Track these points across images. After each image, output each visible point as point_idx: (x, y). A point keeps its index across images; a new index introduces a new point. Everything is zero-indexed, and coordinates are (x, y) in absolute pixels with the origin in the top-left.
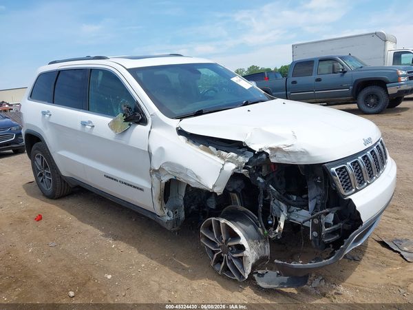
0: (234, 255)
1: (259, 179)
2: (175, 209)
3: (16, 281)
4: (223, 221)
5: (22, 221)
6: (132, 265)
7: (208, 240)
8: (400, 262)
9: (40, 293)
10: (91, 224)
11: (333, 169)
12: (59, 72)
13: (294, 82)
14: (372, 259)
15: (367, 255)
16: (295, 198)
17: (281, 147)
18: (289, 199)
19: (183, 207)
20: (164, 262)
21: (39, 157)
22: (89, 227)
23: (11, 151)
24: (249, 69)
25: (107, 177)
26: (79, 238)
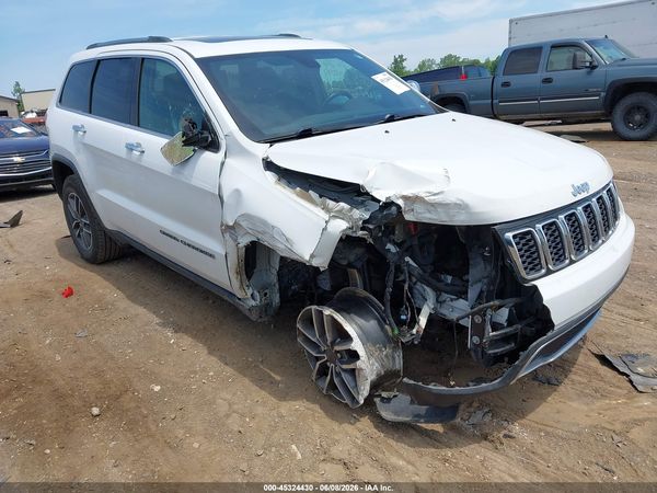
0: (344, 367)
1: (389, 246)
2: (263, 289)
3: (19, 388)
4: (327, 312)
5: (44, 295)
6: (195, 372)
7: (307, 340)
8: (626, 392)
9: (50, 408)
10: (145, 305)
11: (509, 235)
12: (99, 62)
13: (506, 84)
14: (580, 383)
15: (572, 376)
16: (449, 279)
17: (423, 195)
18: (440, 281)
19: (277, 286)
20: (243, 370)
21: (72, 197)
22: (141, 310)
23: (50, 186)
24: (443, 61)
25: (164, 233)
26: (123, 327)
